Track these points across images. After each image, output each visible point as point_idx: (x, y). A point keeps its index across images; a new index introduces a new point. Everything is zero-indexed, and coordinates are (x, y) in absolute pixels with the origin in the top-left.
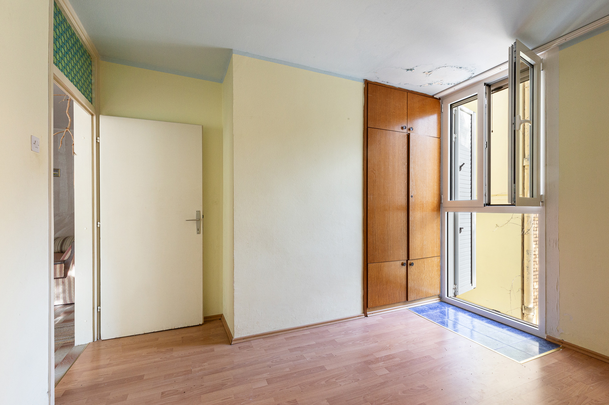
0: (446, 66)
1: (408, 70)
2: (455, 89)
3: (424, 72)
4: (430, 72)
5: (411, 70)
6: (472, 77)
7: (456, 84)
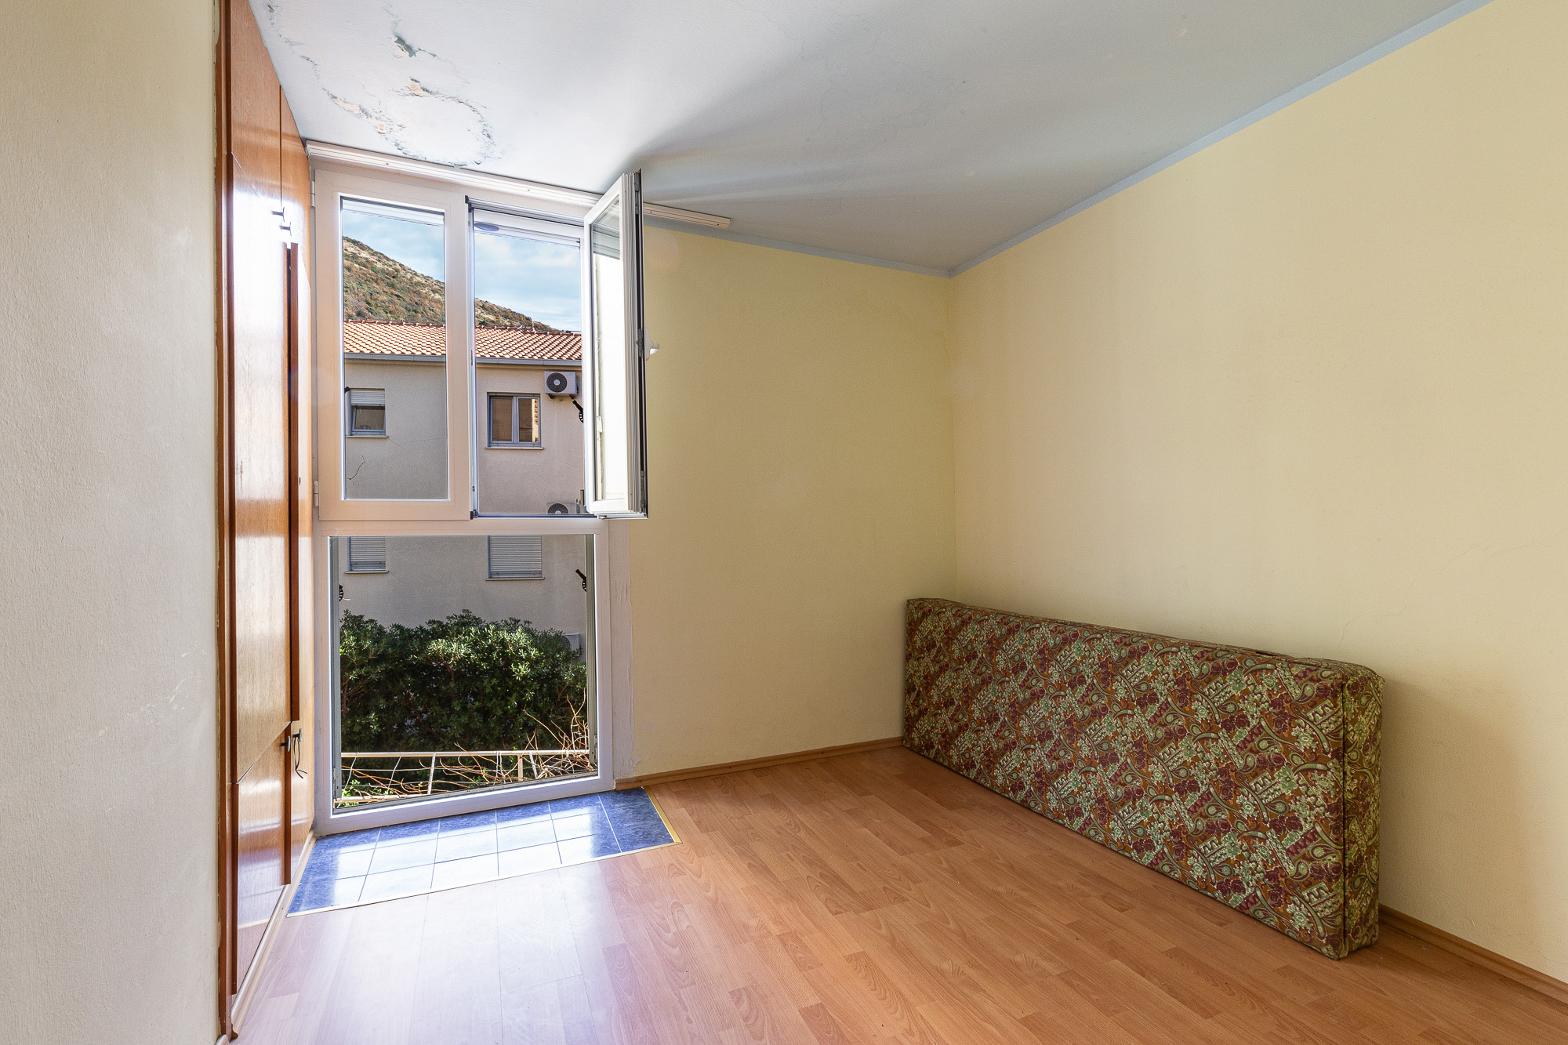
0: (478, 109)
1: (400, 40)
2: (390, 164)
3: (416, 81)
4: (427, 91)
5: (409, 48)
6: (464, 167)
7: (408, 156)
